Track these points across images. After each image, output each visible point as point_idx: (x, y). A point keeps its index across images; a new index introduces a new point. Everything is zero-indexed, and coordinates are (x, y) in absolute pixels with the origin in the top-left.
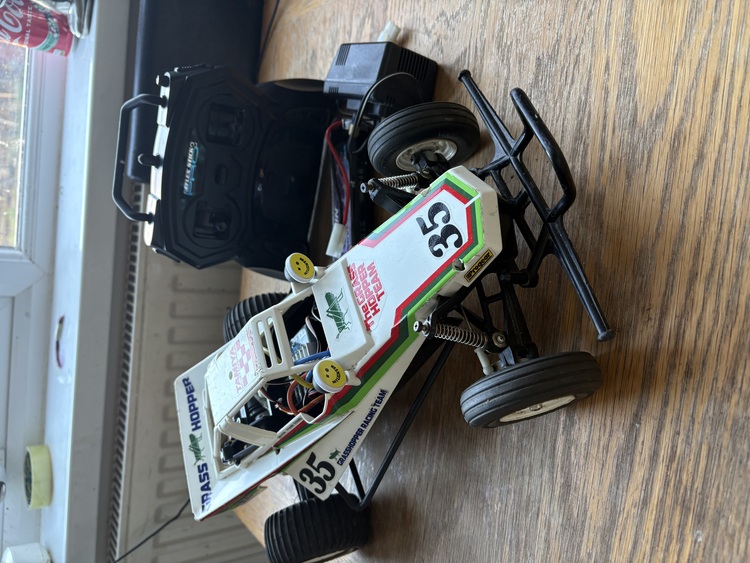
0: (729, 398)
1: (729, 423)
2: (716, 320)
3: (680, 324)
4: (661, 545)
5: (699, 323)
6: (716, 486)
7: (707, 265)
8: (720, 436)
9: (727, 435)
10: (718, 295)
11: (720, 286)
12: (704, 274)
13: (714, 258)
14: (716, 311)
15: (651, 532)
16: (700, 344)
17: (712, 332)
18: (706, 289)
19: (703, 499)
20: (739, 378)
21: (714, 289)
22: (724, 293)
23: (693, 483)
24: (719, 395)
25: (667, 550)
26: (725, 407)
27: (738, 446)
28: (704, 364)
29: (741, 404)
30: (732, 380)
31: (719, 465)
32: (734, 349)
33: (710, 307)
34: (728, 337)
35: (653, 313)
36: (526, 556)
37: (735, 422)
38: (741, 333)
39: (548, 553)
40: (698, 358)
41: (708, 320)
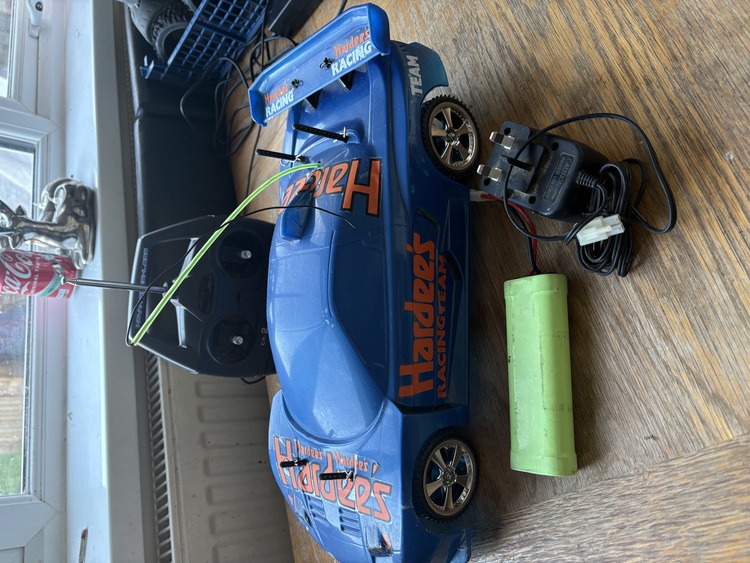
0: (681, 68)
1: (692, 80)
2: (642, 43)
3: (624, 67)
4: (712, 191)
5: (634, 55)
6: (713, 118)
7: (617, 26)
8: (693, 91)
9: (696, 87)
10: (634, 32)
11: (631, 27)
12: (618, 31)
13: (618, 20)
14: (639, 39)
15: (699, 192)
16: (643, 63)
17: (645, 51)
18: (625, 37)
19: (713, 134)
20: (678, 54)
21: (629, 32)
22: (636, 27)
23: (700, 133)
24: (674, 73)
25: (718, 189)
26: (682, 74)
27: (707, 84)
28: (653, 69)
29: (690, 64)
30: (675, 58)
31: (705, 106)
32: (663, 45)
33: (633, 40)
34: (655, 44)
35: (605, 78)
36: (629, 321)
37: (694, 75)
38: (660, 34)
39: (643, 297)
40: (647, 69)
41: (638, 48)
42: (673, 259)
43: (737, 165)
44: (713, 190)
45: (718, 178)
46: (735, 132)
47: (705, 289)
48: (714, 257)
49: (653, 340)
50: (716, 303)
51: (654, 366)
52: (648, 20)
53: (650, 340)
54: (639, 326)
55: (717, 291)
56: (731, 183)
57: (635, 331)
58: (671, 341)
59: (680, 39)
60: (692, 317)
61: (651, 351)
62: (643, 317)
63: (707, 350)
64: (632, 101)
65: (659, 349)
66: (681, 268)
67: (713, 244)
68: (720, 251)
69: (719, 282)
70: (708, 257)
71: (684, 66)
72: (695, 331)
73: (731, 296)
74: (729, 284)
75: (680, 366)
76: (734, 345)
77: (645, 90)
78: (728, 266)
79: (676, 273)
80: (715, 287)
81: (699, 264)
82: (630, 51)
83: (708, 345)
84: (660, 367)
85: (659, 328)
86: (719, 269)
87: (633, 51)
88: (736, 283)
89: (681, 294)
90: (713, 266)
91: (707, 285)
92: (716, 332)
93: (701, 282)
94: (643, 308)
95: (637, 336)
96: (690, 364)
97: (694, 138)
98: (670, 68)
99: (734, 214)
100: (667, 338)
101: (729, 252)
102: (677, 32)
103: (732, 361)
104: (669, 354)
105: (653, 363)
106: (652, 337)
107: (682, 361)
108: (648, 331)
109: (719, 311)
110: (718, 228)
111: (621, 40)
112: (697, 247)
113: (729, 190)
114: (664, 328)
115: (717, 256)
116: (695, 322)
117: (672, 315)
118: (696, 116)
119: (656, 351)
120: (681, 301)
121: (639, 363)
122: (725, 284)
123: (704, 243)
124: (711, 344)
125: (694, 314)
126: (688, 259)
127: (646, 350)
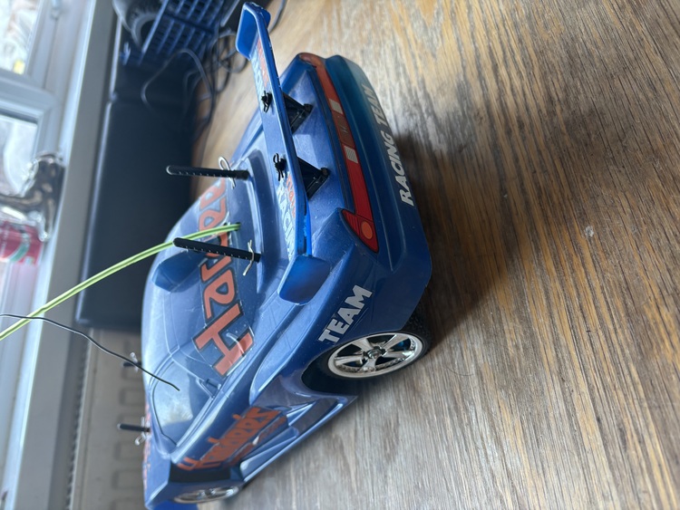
0: (555, 113)
1: (563, 128)
2: (521, 78)
3: (501, 102)
5: (512, 90)
6: (579, 180)
7: (500, 53)
8: (563, 143)
9: (566, 138)
10: (515, 62)
11: (513, 57)
12: (501, 61)
13: (502, 47)
14: (519, 72)
16: (519, 100)
17: (523, 87)
18: (507, 67)
19: (576, 200)
21: (511, 63)
22: (518, 58)
23: (563, 195)
24: (547, 119)
25: (573, 270)
26: (555, 121)
27: (578, 136)
28: (528, 110)
29: (564, 109)
30: (551, 99)
31: (573, 163)
32: (541, 81)
33: (514, 74)
34: (534, 79)
35: (482, 114)
36: (466, 409)
37: (567, 123)
38: (540, 68)
39: (483, 384)
40: (522, 109)
41: (517, 82)
42: (517, 347)
43: (596, 245)
44: (568, 271)
45: (574, 257)
46: (600, 202)
47: (543, 393)
48: (557, 355)
49: (485, 440)
50: (551, 415)
51: (481, 472)
52: (531, 49)
53: (482, 438)
54: (474, 418)
55: (554, 400)
56: (587, 266)
57: (470, 423)
58: (502, 447)
59: (560, 77)
60: (526, 424)
61: (481, 452)
62: (479, 408)
63: (534, 471)
64: (503, 145)
65: (489, 452)
66: (523, 359)
67: (558, 339)
68: (563, 349)
69: (558, 388)
70: (551, 354)
71: (558, 111)
72: (526, 442)
73: (568, 410)
74: (568, 394)
75: (506, 480)
76: (563, 475)
77: (517, 133)
78: (570, 371)
79: (517, 365)
80: (553, 394)
81: (541, 359)
82: (509, 85)
83: (537, 466)
84: (487, 475)
85: (493, 427)
86: (560, 373)
87: (512, 86)
88: (575, 395)
89: (519, 392)
90: (555, 367)
91: (545, 388)
92: (546, 451)
93: (540, 384)
94: (481, 397)
95: (471, 430)
96: (516, 482)
97: (557, 202)
98: (544, 111)
99: (585, 307)
100: (498, 442)
101: (574, 353)
102: (557, 68)
103: (558, 495)
104: (498, 462)
105: (481, 468)
106: (484, 436)
107: (509, 476)
108: (481, 426)
109: (553, 426)
110: (566, 321)
111: (503, 71)
112: (542, 339)
113: (584, 274)
114: (497, 429)
115: (560, 355)
116: (527, 431)
117: (506, 415)
118: (562, 176)
119: (486, 454)
120: (518, 401)
121: (468, 462)
122: (563, 393)
123: (550, 335)
124: (540, 464)
125: (528, 420)
126: (531, 350)
127: (477, 448)
